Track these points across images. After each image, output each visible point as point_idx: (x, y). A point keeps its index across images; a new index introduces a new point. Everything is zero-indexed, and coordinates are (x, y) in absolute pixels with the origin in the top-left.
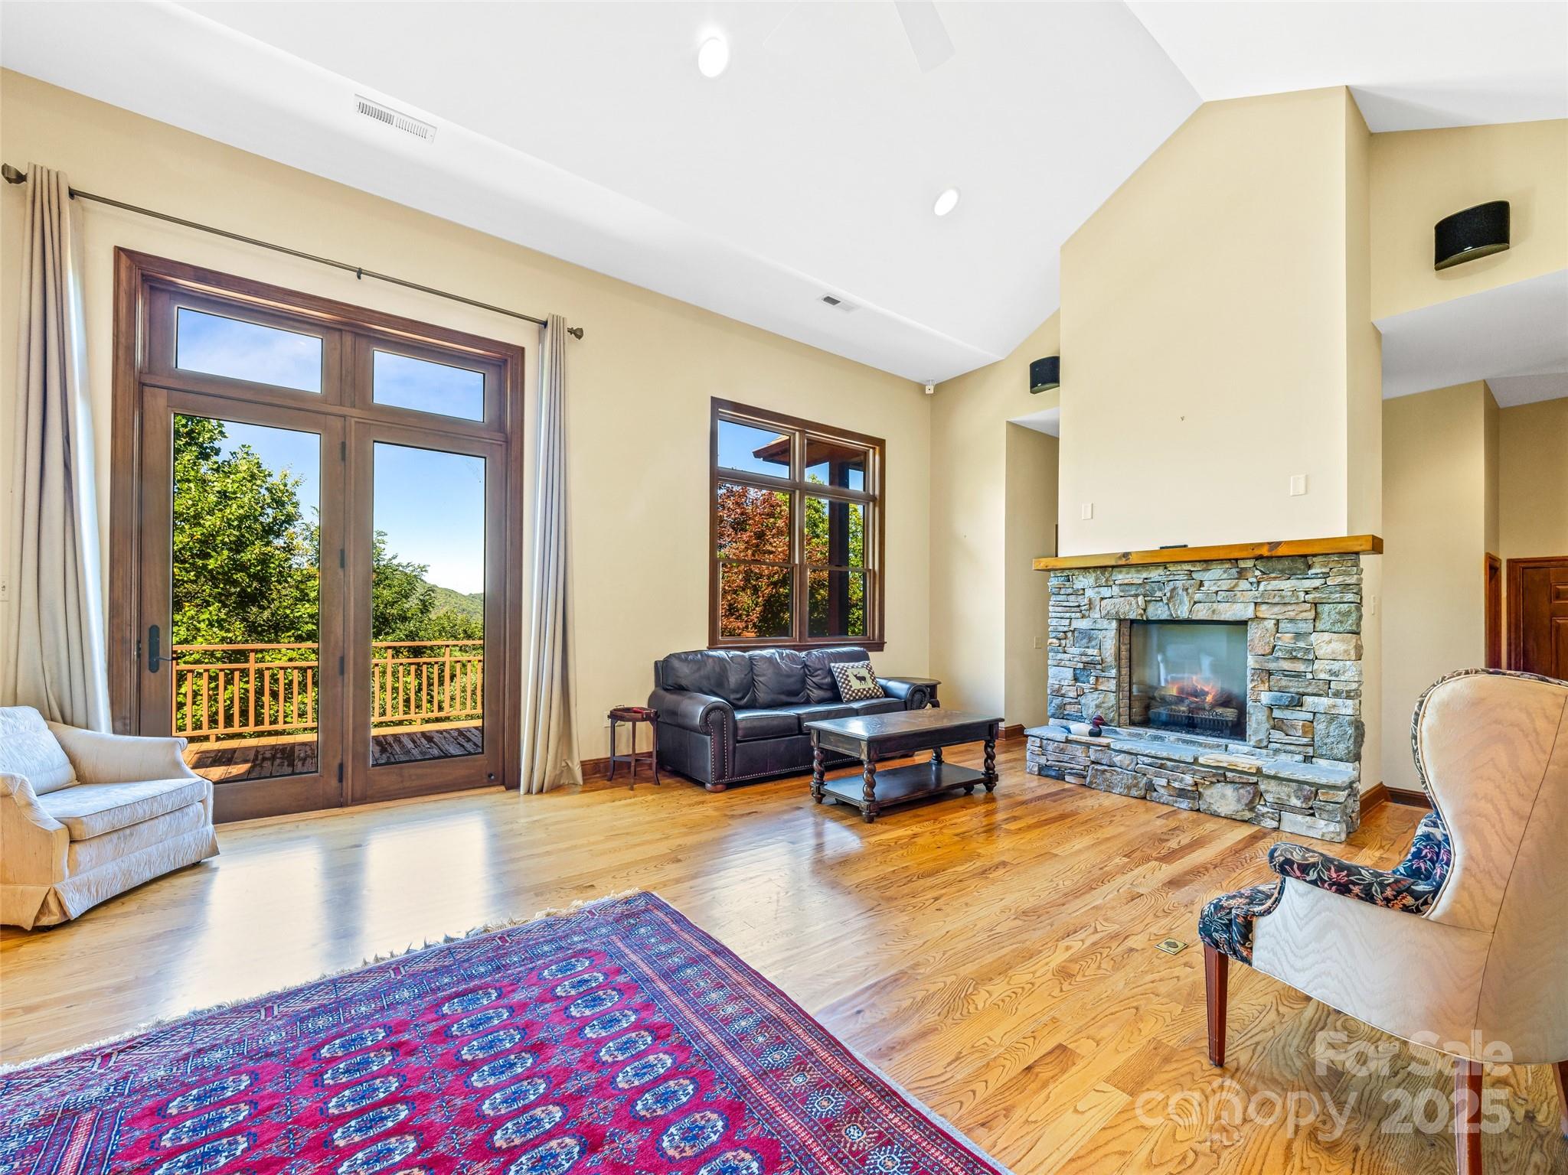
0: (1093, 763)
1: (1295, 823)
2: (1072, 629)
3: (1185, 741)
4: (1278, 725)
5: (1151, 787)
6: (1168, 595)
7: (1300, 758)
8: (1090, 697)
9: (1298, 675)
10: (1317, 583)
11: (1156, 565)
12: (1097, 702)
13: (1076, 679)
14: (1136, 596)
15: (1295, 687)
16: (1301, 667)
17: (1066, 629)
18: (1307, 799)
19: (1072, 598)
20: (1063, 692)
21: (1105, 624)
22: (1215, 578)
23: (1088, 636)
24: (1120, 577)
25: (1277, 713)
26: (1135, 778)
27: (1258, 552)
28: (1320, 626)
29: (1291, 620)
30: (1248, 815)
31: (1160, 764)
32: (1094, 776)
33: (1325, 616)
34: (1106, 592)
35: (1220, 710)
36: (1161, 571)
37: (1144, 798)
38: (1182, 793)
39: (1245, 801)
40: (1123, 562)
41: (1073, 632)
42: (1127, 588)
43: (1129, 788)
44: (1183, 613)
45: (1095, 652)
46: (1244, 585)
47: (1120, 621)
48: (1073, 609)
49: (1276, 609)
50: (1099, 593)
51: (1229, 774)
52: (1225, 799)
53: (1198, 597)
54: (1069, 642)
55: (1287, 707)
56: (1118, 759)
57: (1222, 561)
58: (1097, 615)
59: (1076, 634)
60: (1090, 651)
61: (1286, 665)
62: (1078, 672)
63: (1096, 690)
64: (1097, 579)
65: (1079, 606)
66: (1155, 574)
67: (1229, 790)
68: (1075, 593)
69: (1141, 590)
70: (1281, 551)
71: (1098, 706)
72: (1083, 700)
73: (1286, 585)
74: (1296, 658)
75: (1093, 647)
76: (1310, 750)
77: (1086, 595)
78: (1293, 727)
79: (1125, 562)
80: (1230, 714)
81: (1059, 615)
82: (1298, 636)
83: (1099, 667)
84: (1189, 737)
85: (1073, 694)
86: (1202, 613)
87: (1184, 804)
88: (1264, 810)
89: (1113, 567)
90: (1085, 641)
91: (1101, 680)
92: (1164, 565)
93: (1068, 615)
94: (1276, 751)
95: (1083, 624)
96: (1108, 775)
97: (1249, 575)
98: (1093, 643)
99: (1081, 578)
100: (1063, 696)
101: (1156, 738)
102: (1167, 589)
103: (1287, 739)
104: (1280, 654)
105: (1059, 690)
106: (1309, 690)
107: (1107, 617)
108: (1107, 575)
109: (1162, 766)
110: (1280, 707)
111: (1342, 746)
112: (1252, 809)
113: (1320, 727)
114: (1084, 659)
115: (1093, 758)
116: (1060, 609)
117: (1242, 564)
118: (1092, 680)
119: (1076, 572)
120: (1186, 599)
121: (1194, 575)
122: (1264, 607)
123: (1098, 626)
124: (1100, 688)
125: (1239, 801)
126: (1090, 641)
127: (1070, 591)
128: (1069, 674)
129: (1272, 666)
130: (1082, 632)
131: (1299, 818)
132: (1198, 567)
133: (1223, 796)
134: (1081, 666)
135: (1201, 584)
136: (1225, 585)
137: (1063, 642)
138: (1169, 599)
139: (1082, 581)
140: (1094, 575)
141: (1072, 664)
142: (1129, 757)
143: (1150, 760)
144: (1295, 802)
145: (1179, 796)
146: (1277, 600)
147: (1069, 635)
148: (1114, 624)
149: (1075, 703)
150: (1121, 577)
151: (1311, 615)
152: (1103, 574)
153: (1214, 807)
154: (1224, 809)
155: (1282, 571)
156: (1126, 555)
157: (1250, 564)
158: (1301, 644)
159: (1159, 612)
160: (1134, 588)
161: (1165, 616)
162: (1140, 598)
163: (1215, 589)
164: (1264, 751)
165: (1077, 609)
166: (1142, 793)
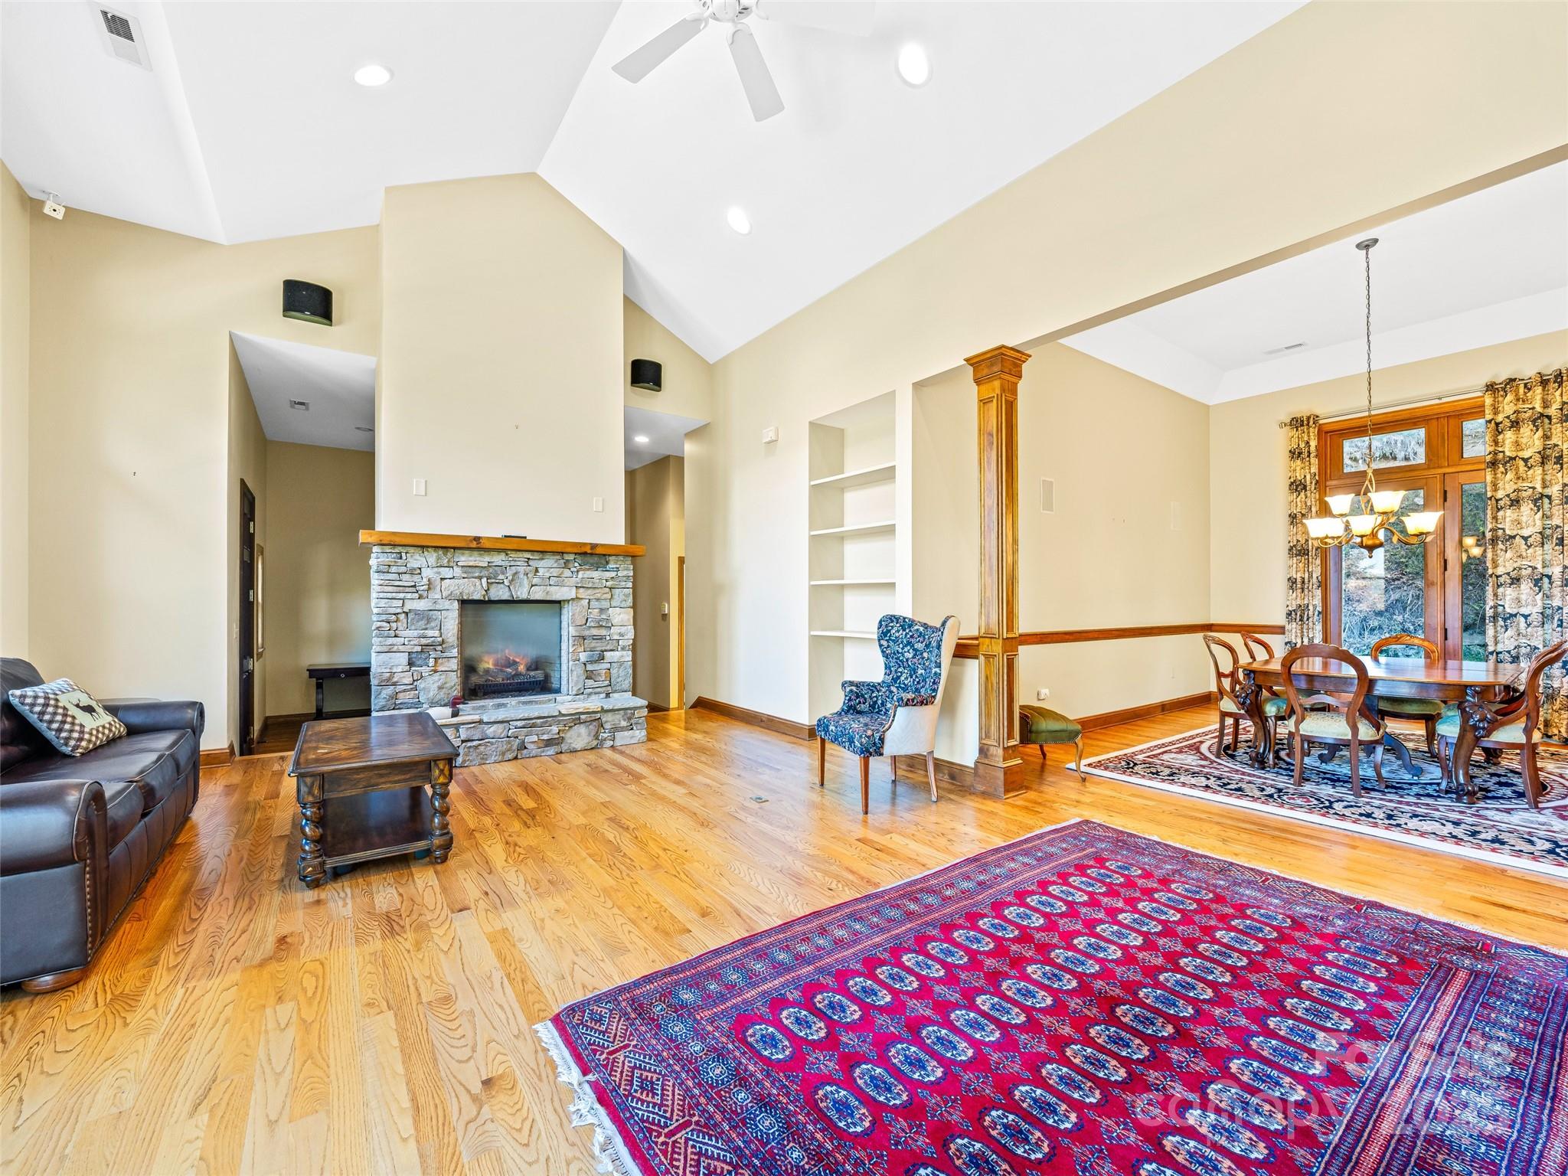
0: (463, 742)
1: (623, 738)
2: (406, 610)
3: (524, 703)
4: (590, 675)
5: (523, 747)
6: (510, 578)
7: (604, 695)
8: (430, 680)
9: (601, 638)
10: (613, 574)
11: (499, 551)
12: (439, 684)
13: (411, 664)
14: (480, 578)
15: (599, 646)
16: (603, 632)
17: (399, 610)
18: (630, 719)
19: (405, 577)
20: (395, 680)
21: (446, 604)
22: (547, 566)
23: (426, 617)
24: (463, 559)
25: (589, 667)
26: (509, 742)
27: (583, 550)
28: (614, 604)
29: (598, 600)
30: (595, 743)
31: (530, 724)
32: (466, 755)
33: (615, 597)
34: (447, 573)
35: (532, 673)
36: (502, 556)
37: (516, 758)
38: (549, 743)
39: (593, 733)
40: (474, 545)
41: (407, 614)
42: (470, 570)
43: (503, 754)
44: (522, 593)
45: (437, 633)
46: (567, 573)
47: (464, 603)
48: (407, 590)
49: (590, 592)
50: (439, 573)
51: (583, 717)
52: (579, 737)
53: (535, 581)
54: (402, 625)
55: (596, 662)
56: (491, 730)
57: (554, 553)
58: (438, 596)
59: (411, 616)
60: (430, 633)
61: (595, 632)
62: (414, 656)
63: (436, 671)
64: (438, 559)
65: (415, 586)
66: (498, 559)
67: (582, 730)
68: (412, 572)
69: (485, 573)
70: (599, 551)
71: (440, 688)
72: (421, 684)
73: (596, 574)
74: (601, 626)
75: (432, 629)
76: (609, 688)
77: (424, 574)
78: (599, 674)
79: (476, 545)
80: (539, 675)
81: (389, 595)
82: (602, 610)
83: (439, 648)
84: (522, 699)
85: (408, 680)
86: (538, 594)
87: (551, 751)
88: (605, 735)
89: (454, 548)
90: (422, 623)
91: (440, 661)
92: (505, 551)
93: (401, 595)
94: (590, 694)
95: (421, 605)
96: (482, 748)
97: (571, 565)
98: (433, 624)
99: (417, 556)
100: (395, 684)
101: (499, 706)
102: (510, 573)
103: (596, 684)
104: (592, 624)
105: (389, 679)
106: (608, 648)
107: (449, 598)
108: (449, 555)
109: (533, 726)
110: (592, 662)
111: (627, 682)
112: (597, 739)
113: (614, 672)
114: (424, 641)
115: (463, 737)
116: (390, 589)
117: (567, 557)
118: (431, 662)
119: (411, 550)
120: (526, 582)
121: (531, 563)
122: (581, 590)
123: (438, 607)
124: (440, 669)
125: (589, 735)
126: (428, 622)
127: (403, 569)
128: (403, 659)
129: (587, 633)
130: (417, 612)
131: (626, 733)
132: (537, 556)
133: (579, 735)
134: (419, 649)
135: (537, 570)
136: (555, 572)
137: (394, 625)
138: (511, 582)
139: (416, 560)
140: (435, 555)
141: (408, 648)
142: (501, 726)
143: (519, 723)
144: (624, 724)
145: (546, 746)
146: (590, 585)
147: (402, 617)
148: (456, 605)
149: (411, 689)
150: (465, 559)
151: (609, 596)
152: (445, 555)
153: (573, 745)
154: (579, 744)
155: (592, 565)
156: (477, 539)
157: (571, 557)
158: (604, 616)
159: (499, 593)
160: (477, 570)
161: (506, 596)
162: (484, 580)
163: (548, 575)
164: (582, 697)
165: (414, 590)
166: (514, 754)
